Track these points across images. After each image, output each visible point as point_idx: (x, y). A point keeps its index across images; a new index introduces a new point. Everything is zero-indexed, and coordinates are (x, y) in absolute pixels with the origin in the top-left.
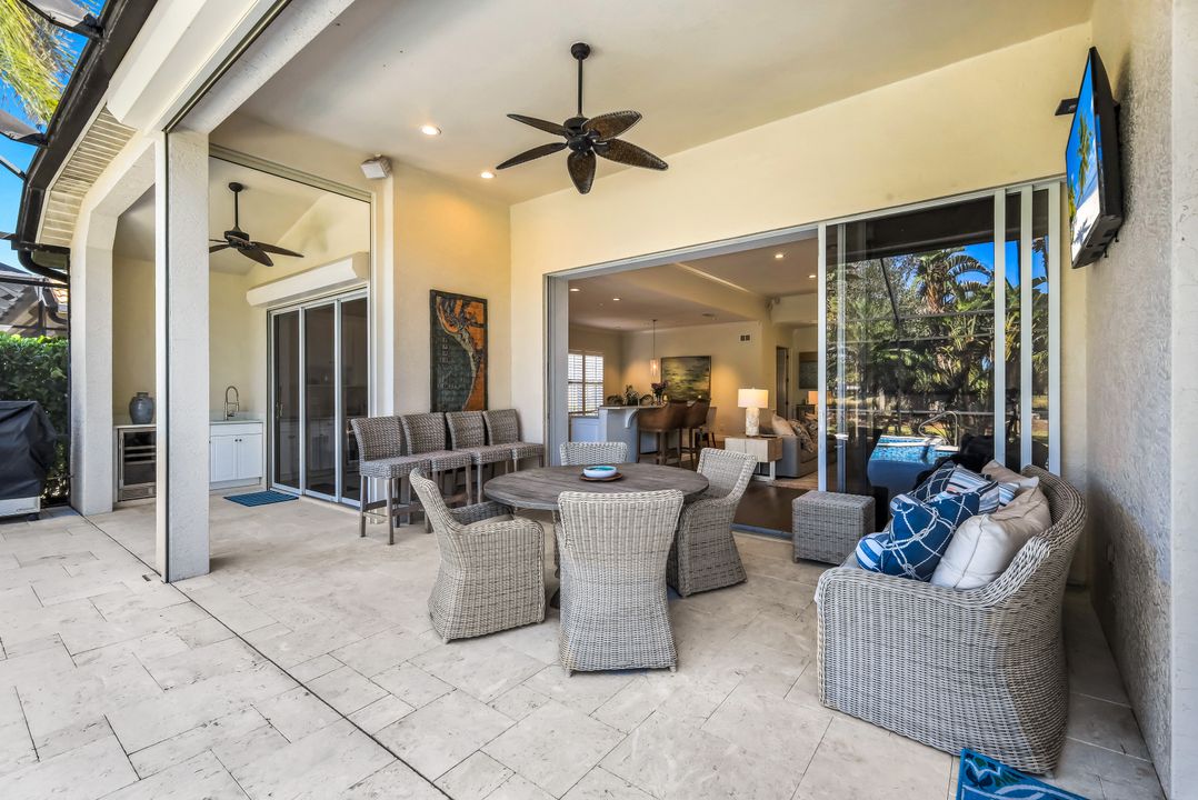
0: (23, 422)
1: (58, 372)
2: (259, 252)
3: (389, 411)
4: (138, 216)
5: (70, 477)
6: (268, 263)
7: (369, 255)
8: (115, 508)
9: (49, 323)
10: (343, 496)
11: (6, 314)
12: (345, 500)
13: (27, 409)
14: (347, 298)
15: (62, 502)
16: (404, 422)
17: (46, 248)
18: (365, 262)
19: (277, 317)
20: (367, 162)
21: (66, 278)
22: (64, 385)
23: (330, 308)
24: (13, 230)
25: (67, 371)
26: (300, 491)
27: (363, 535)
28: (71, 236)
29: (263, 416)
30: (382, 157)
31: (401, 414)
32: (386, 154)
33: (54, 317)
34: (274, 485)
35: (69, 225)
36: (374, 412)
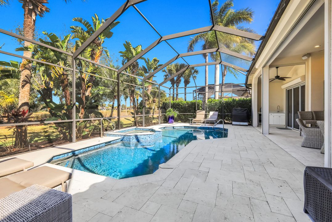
0: (246, 111)
1: (250, 104)
2: (283, 79)
3: (310, 110)
4: (261, 77)
5: (252, 121)
6: (285, 80)
7: (305, 75)
8: (258, 126)
9: (249, 95)
10: (294, 128)
11: (243, 94)
12: (294, 129)
13: (246, 109)
14: (302, 85)
15: (251, 124)
16: (313, 113)
17: (249, 84)
18: (304, 78)
19: (288, 90)
20: (303, 56)
21: (251, 89)
22: (251, 106)
23: (299, 87)
24: (245, 83)
25: (251, 104)
26: (292, 128)
27: (301, 135)
28: (252, 82)
29: (285, 112)
30: (307, 54)
31: (312, 111)
32: (308, 53)
33: (250, 94)
34: (288, 127)
35: (251, 80)
36: (306, 110)
